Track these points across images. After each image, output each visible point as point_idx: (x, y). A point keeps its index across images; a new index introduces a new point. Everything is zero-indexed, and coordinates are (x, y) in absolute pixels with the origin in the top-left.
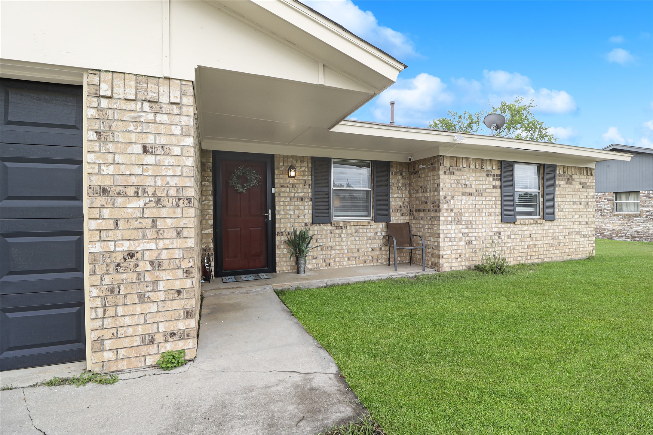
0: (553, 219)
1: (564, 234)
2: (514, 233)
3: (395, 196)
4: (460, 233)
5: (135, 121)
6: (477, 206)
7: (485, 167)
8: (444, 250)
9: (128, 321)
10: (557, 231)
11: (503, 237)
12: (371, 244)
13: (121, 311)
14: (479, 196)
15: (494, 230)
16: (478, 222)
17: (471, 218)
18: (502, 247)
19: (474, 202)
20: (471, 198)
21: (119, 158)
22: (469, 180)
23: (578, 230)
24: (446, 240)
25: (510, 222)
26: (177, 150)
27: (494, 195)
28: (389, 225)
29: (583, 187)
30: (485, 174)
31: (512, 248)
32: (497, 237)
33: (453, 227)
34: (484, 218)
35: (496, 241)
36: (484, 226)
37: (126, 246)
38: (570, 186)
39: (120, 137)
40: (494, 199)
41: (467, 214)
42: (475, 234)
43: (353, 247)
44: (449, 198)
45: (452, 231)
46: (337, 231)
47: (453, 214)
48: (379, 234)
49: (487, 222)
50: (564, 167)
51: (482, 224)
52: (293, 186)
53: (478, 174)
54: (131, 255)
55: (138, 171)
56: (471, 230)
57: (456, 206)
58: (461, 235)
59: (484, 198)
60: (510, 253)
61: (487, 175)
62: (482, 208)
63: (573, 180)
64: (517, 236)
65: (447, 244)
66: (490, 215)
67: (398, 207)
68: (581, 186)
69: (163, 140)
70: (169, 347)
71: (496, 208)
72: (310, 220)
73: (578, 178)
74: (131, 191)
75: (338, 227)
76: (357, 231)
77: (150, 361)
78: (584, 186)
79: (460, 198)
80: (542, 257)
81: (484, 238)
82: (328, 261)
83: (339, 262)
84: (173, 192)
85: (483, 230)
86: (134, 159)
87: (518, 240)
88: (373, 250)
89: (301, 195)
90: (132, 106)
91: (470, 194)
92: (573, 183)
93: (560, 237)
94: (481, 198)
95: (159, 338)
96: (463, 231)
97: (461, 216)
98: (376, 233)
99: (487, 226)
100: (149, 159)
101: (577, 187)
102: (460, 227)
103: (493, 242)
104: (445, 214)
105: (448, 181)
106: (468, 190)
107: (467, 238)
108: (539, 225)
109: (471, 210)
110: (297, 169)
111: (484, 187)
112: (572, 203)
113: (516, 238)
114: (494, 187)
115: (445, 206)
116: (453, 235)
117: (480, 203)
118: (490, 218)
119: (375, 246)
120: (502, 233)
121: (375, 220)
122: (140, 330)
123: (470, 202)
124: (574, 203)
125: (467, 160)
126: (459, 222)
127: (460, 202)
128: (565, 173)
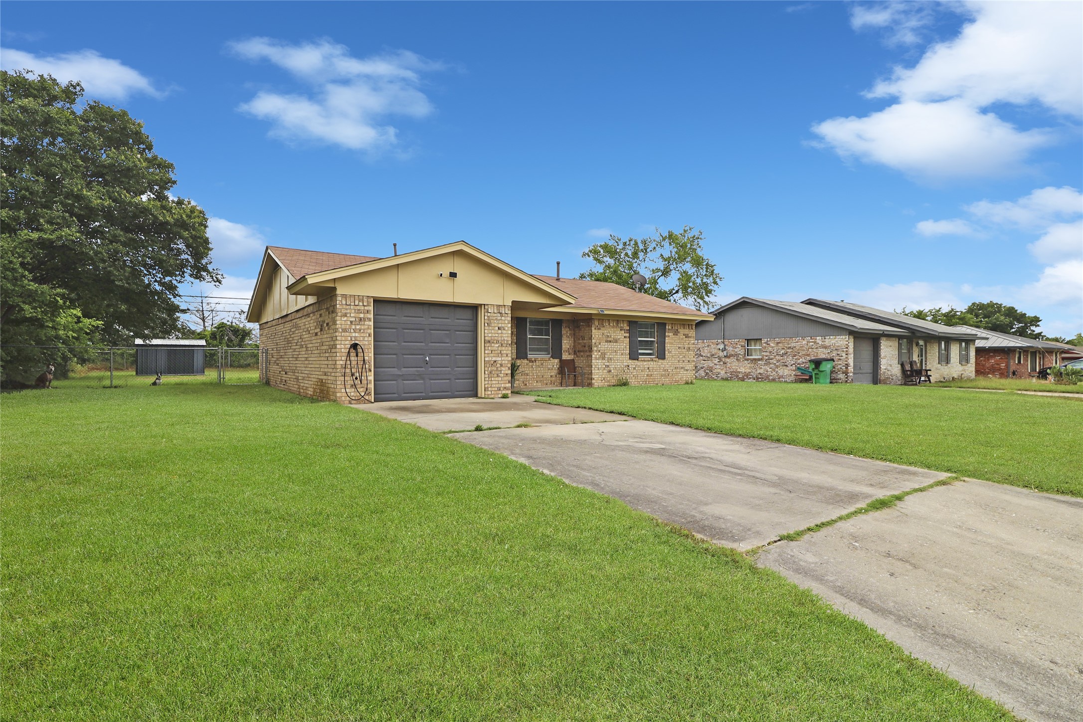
0: (664, 358)
1: (672, 368)
2: (638, 366)
3: (565, 342)
5: (496, 319)
6: (614, 349)
7: (619, 325)
8: (595, 375)
9: (494, 382)
10: (667, 366)
11: (630, 369)
12: (550, 373)
13: (493, 379)
14: (615, 342)
15: (625, 364)
16: (615, 359)
17: (611, 356)
18: (630, 375)
19: (612, 347)
20: (611, 344)
21: (493, 332)
22: (609, 333)
23: (682, 366)
24: (596, 369)
25: (635, 360)
26: (507, 329)
27: (625, 342)
28: (561, 361)
30: (619, 329)
31: (636, 376)
32: (626, 368)
33: (600, 361)
34: (619, 357)
35: (626, 371)
36: (619, 361)
37: (494, 359)
38: (676, 336)
39: (493, 325)
40: (625, 345)
41: (608, 354)
42: (613, 366)
43: (539, 374)
44: (597, 344)
45: (599, 364)
46: (531, 364)
47: (600, 353)
48: (555, 366)
49: (621, 359)
50: (672, 324)
53: (615, 329)
54: (495, 362)
55: (497, 335)
56: (611, 364)
57: (602, 349)
58: (604, 366)
59: (619, 344)
60: (635, 379)
61: (621, 330)
62: (618, 350)
63: (679, 332)
64: (639, 368)
65: (596, 372)
66: (622, 354)
67: (567, 349)
68: (684, 337)
69: (503, 325)
70: (504, 392)
71: (626, 350)
72: (515, 357)
73: (682, 331)
74: (495, 342)
75: (531, 361)
76: (542, 364)
77: (500, 396)
78: (687, 336)
79: (604, 344)
81: (618, 369)
82: (525, 382)
83: (532, 383)
84: (506, 342)
85: (618, 364)
86: (496, 332)
88: (551, 376)
90: (495, 315)
91: (610, 342)
92: (679, 334)
93: (669, 370)
94: (617, 344)
95: (502, 389)
96: (606, 364)
97: (605, 354)
98: (553, 366)
99: (621, 361)
100: (500, 331)
101: (681, 337)
102: (604, 361)
103: (624, 372)
104: (595, 354)
105: (597, 333)
106: (609, 339)
107: (608, 368)
108: (655, 362)
109: (611, 352)
111: (619, 337)
112: (677, 348)
113: (639, 370)
114: (625, 337)
115: (595, 349)
116: (600, 367)
117: (616, 347)
118: (623, 356)
119: (553, 374)
120: (630, 366)
121: (553, 357)
122: (497, 385)
123: (610, 346)
124: (679, 348)
125: (609, 320)
126: (603, 358)
127: (604, 346)
128: (672, 328)
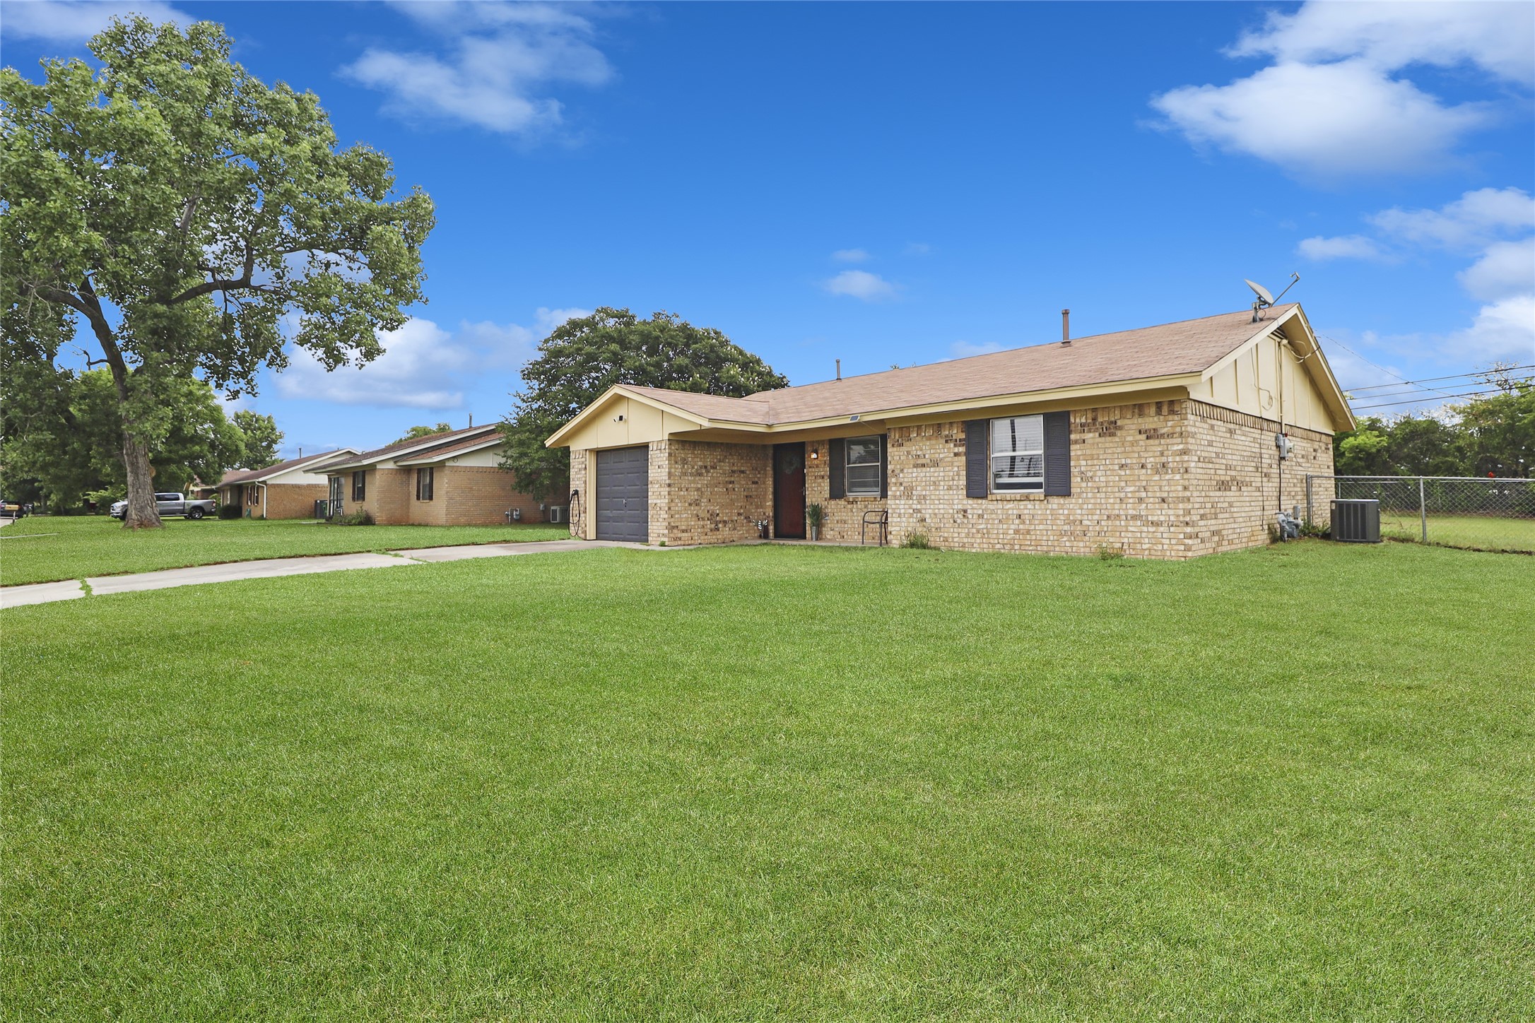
0: (1067, 493)
1: (1096, 517)
2: (989, 511)
4: (910, 508)
6: (932, 479)
7: (943, 432)
8: (892, 526)
10: (1079, 512)
11: (970, 516)
14: (934, 466)
15: (956, 507)
16: (933, 497)
17: (924, 493)
18: (969, 529)
19: (928, 474)
20: (924, 469)
22: (921, 450)
23: (1134, 512)
24: (894, 515)
25: (982, 498)
27: (955, 464)
29: (1147, 438)
30: (943, 441)
31: (985, 531)
32: (961, 516)
33: (903, 502)
34: (942, 493)
35: (959, 521)
36: (941, 501)
38: (1109, 439)
40: (956, 469)
41: (919, 488)
42: (930, 511)
43: (862, 522)
44: (897, 472)
45: (901, 507)
46: (849, 506)
47: (902, 488)
49: (946, 497)
50: (1094, 410)
51: (939, 500)
52: (817, 467)
53: (934, 441)
56: (924, 506)
57: (906, 480)
58: (911, 511)
59: (942, 469)
60: (982, 538)
61: (947, 442)
62: (939, 481)
63: (1120, 428)
64: (994, 516)
65: (895, 520)
66: (950, 488)
68: (1144, 437)
71: (959, 480)
72: (828, 496)
73: (1131, 425)
75: (849, 502)
76: (866, 507)
78: (1151, 435)
79: (910, 471)
80: (1045, 548)
81: (941, 516)
82: (842, 534)
83: (851, 535)
85: (941, 506)
87: (996, 522)
89: (822, 473)
91: (923, 465)
92: (1119, 433)
93: (1085, 522)
94: (937, 469)
96: (914, 507)
97: (912, 489)
98: (884, 510)
99: (945, 502)
101: (1130, 438)
102: (911, 502)
103: (955, 522)
104: (894, 489)
105: (896, 453)
106: (920, 462)
107: (919, 515)
108: (1038, 502)
109: (924, 484)
110: (819, 452)
111: (941, 456)
112: (1117, 467)
113: (993, 519)
114: (956, 454)
115: (894, 480)
116: (902, 511)
117: (936, 474)
118: (951, 492)
120: (969, 511)
121: (882, 495)
123: (922, 475)
124: (1122, 466)
125: (919, 427)
126: (910, 497)
127: (910, 475)
128: (1094, 419)
